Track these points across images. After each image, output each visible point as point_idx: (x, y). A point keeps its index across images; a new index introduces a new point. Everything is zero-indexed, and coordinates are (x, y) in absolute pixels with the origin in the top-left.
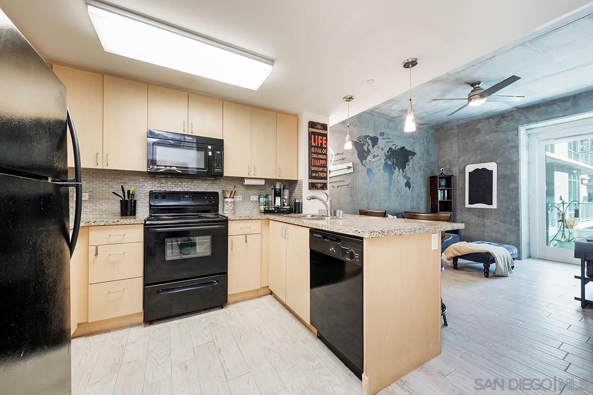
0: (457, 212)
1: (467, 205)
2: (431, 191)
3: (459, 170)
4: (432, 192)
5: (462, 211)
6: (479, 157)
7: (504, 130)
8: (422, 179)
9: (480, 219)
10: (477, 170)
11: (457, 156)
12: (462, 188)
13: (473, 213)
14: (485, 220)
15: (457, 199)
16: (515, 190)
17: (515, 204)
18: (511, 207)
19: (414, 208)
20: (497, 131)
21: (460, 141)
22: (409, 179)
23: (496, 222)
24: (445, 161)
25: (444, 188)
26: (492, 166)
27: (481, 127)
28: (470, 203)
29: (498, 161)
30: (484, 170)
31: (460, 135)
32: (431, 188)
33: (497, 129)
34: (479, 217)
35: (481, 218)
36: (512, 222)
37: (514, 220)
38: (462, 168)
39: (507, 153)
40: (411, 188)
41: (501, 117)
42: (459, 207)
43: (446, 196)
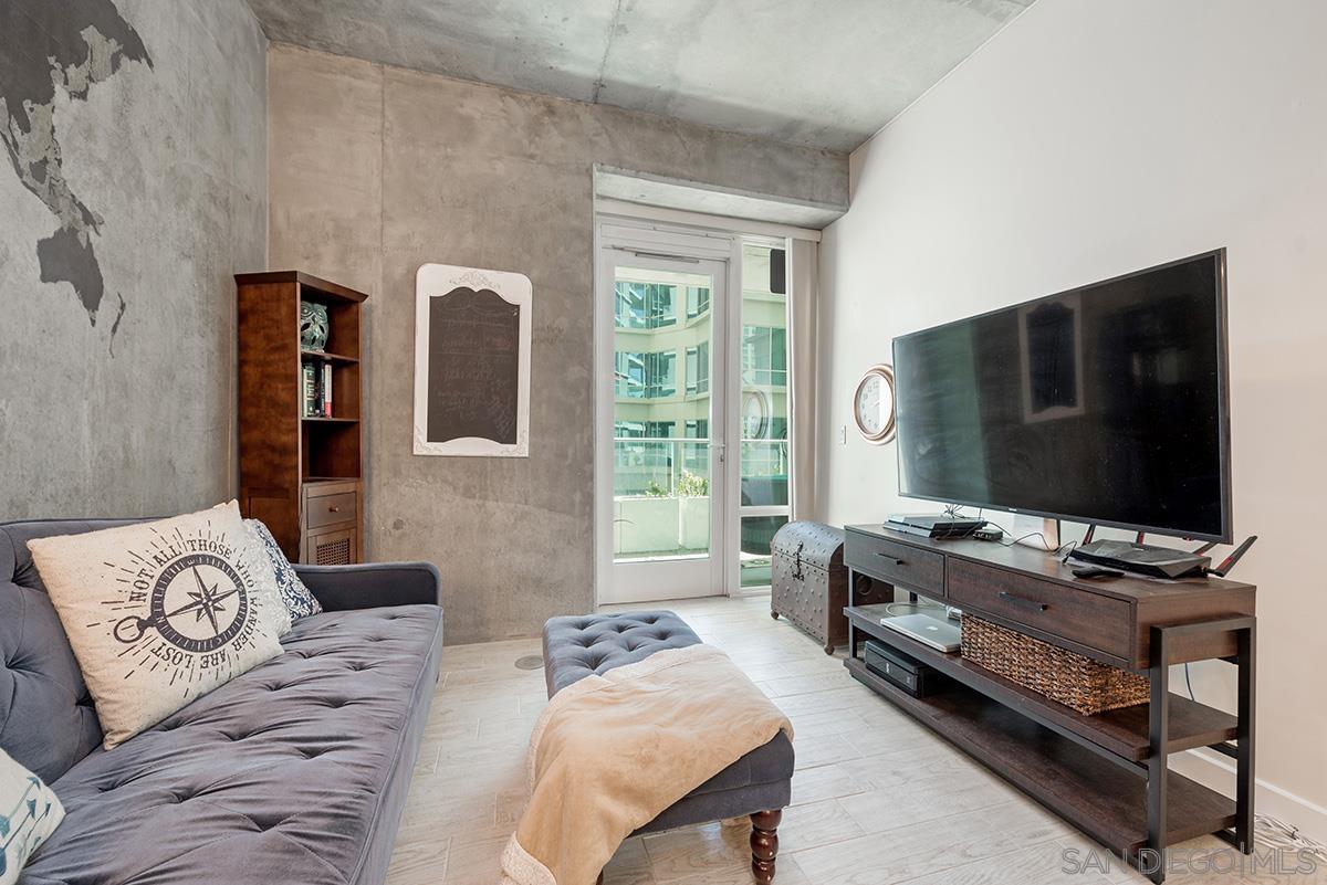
0: (375, 481)
1: (422, 446)
2: (241, 363)
3: (385, 279)
4: (252, 372)
5: (396, 472)
6: (469, 241)
7: (552, 162)
8: (188, 268)
9: (470, 502)
10: (462, 294)
11: (376, 209)
12: (399, 367)
13: (445, 481)
14: (491, 504)
15: (375, 417)
16: (583, 391)
17: (582, 438)
18: (570, 451)
19: (127, 464)
20: (532, 157)
21: (388, 141)
22: (88, 218)
23: (526, 508)
24: (312, 216)
25: (320, 351)
26: (514, 288)
27: (477, 115)
28: (435, 435)
29: (535, 273)
30: (489, 297)
31: (389, 114)
32: (242, 347)
33: (532, 150)
34: (468, 493)
35: (473, 497)
36: (572, 504)
37: (578, 497)
38: (399, 271)
39: (561, 250)
40: (107, 309)
41: (543, 108)
42: (385, 455)
43: (328, 398)
